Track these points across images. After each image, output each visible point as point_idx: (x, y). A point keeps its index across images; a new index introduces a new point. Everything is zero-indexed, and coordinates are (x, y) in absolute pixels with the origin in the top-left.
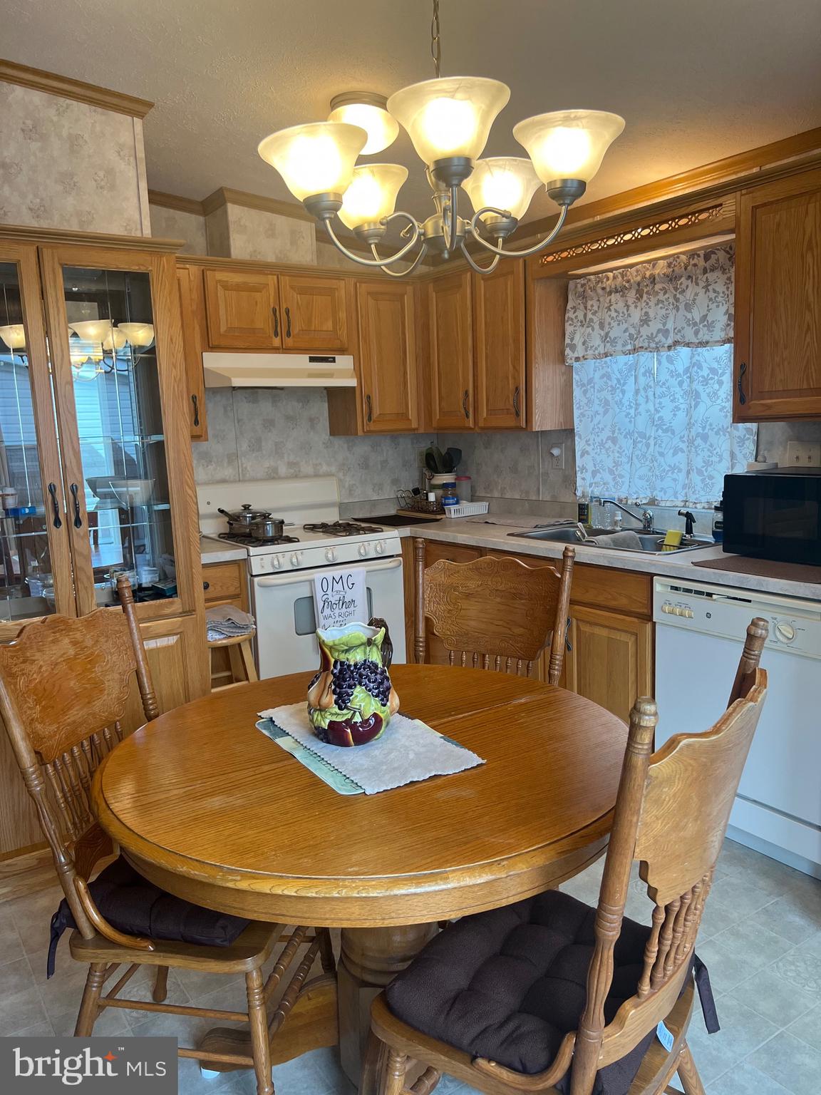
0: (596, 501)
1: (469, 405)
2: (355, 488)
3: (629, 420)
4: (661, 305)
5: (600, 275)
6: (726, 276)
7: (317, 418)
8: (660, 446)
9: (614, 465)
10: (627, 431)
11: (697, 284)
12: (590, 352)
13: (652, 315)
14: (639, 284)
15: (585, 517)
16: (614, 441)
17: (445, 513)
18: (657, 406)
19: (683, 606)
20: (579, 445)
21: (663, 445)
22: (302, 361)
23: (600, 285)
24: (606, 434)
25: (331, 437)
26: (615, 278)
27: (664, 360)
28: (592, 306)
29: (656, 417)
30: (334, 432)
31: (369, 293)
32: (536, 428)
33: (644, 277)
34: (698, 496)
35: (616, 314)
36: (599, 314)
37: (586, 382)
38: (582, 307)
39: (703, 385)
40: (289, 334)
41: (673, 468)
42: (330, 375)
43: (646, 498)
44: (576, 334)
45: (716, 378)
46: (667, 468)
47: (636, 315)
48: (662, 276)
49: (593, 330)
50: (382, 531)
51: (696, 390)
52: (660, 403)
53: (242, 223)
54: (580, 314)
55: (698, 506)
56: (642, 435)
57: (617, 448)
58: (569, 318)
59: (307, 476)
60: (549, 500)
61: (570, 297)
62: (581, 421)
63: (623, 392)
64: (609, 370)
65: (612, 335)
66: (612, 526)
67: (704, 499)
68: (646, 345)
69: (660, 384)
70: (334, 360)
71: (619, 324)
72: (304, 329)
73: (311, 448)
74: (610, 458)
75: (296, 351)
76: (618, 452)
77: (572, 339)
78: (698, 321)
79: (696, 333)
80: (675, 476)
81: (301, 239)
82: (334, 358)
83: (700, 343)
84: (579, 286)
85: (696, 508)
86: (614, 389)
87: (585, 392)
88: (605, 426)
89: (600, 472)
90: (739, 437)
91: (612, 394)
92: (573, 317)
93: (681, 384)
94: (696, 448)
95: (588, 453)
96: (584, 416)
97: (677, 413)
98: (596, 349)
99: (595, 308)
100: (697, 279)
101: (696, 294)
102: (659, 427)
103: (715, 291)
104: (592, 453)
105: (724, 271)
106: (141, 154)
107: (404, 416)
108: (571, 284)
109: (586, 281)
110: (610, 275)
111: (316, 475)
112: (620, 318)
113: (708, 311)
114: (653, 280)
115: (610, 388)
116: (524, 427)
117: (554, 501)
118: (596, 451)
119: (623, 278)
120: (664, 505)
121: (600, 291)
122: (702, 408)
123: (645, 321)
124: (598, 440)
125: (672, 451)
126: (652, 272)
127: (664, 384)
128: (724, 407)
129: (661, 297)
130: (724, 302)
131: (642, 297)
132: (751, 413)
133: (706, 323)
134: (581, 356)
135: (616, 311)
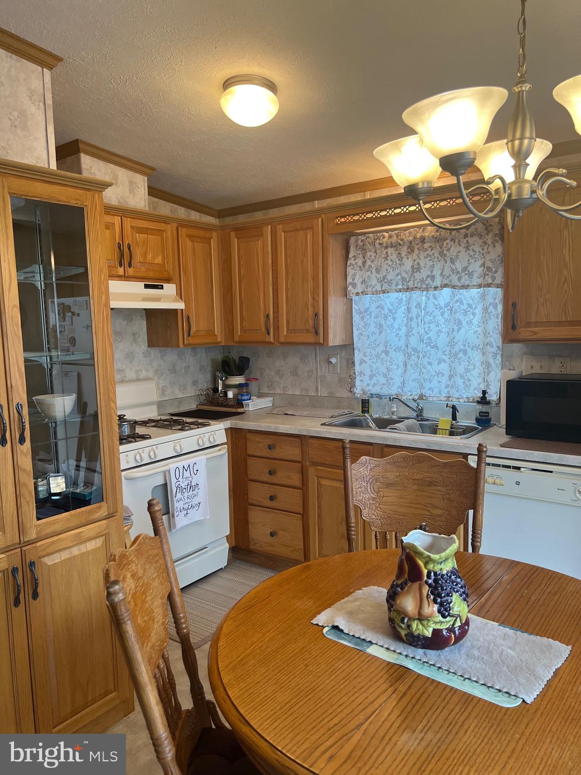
0: (377, 397)
1: (270, 325)
2: (166, 389)
3: (398, 338)
4: (429, 258)
5: (378, 234)
6: (482, 241)
7: (139, 333)
8: (429, 358)
9: (387, 370)
10: (397, 346)
11: (460, 245)
12: (369, 289)
13: (422, 264)
14: (411, 243)
15: (367, 409)
16: (387, 353)
17: (243, 407)
18: (426, 329)
19: (495, 477)
20: (357, 357)
21: (431, 357)
22: (138, 287)
23: (378, 241)
24: (382, 348)
25: (149, 349)
26: (390, 237)
27: (431, 297)
28: (371, 256)
29: (426, 337)
30: (151, 344)
31: (187, 236)
32: (331, 344)
33: (415, 238)
34: (460, 393)
35: (392, 263)
36: (375, 262)
37: (363, 311)
38: (361, 256)
39: (464, 315)
40: (130, 266)
41: (438, 374)
42: (157, 299)
43: (417, 395)
44: (355, 275)
45: (472, 311)
46: (434, 374)
47: (408, 264)
48: (431, 237)
49: (371, 273)
50: (209, 425)
51: (458, 319)
52: (429, 327)
53: (92, 171)
54: (360, 262)
55: (461, 400)
56: (415, 350)
57: (388, 359)
58: (351, 263)
59: (131, 381)
60: (327, 396)
61: (352, 248)
62: (360, 339)
63: (394, 319)
64: (382, 303)
65: (389, 277)
66: (389, 415)
67: (465, 396)
68: (419, 286)
69: (429, 314)
70: (162, 287)
71: (393, 270)
72: (141, 261)
73: (134, 358)
74: (384, 365)
75: (134, 279)
76: (390, 361)
77: (353, 280)
78: (460, 271)
79: (459, 279)
80: (440, 379)
81: (137, 188)
82: (162, 286)
83: (463, 286)
84: (360, 241)
85: (459, 402)
86: (386, 317)
87: (362, 318)
88: (380, 343)
89: (376, 376)
90: (493, 353)
91: (384, 320)
92: (354, 263)
93: (442, 314)
94: (459, 359)
95: (365, 362)
96: (362, 335)
97: (440, 334)
98: (374, 287)
99: (373, 258)
100: (459, 241)
101: (459, 252)
102: (428, 344)
103: (473, 251)
104: (370, 362)
105: (481, 236)
106: (49, 102)
107: (211, 333)
108: (352, 240)
109: (365, 238)
110: (386, 234)
111: (138, 380)
112: (394, 266)
113: (469, 264)
114: (423, 240)
115: (383, 316)
116: (322, 343)
117: (331, 396)
118: (372, 360)
119: (397, 237)
120: (432, 400)
121: (378, 246)
122: (463, 331)
123: (416, 269)
124: (373, 352)
125: (437, 361)
126: (422, 234)
127: (431, 314)
128: (477, 331)
129: (429, 252)
130: (480, 259)
131: (413, 251)
132: (521, 336)
133: (467, 272)
134: (360, 291)
135: (392, 261)
